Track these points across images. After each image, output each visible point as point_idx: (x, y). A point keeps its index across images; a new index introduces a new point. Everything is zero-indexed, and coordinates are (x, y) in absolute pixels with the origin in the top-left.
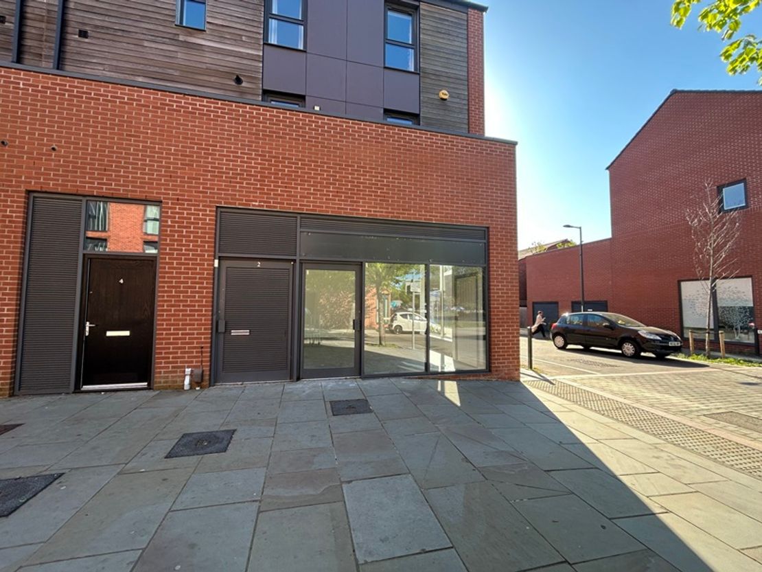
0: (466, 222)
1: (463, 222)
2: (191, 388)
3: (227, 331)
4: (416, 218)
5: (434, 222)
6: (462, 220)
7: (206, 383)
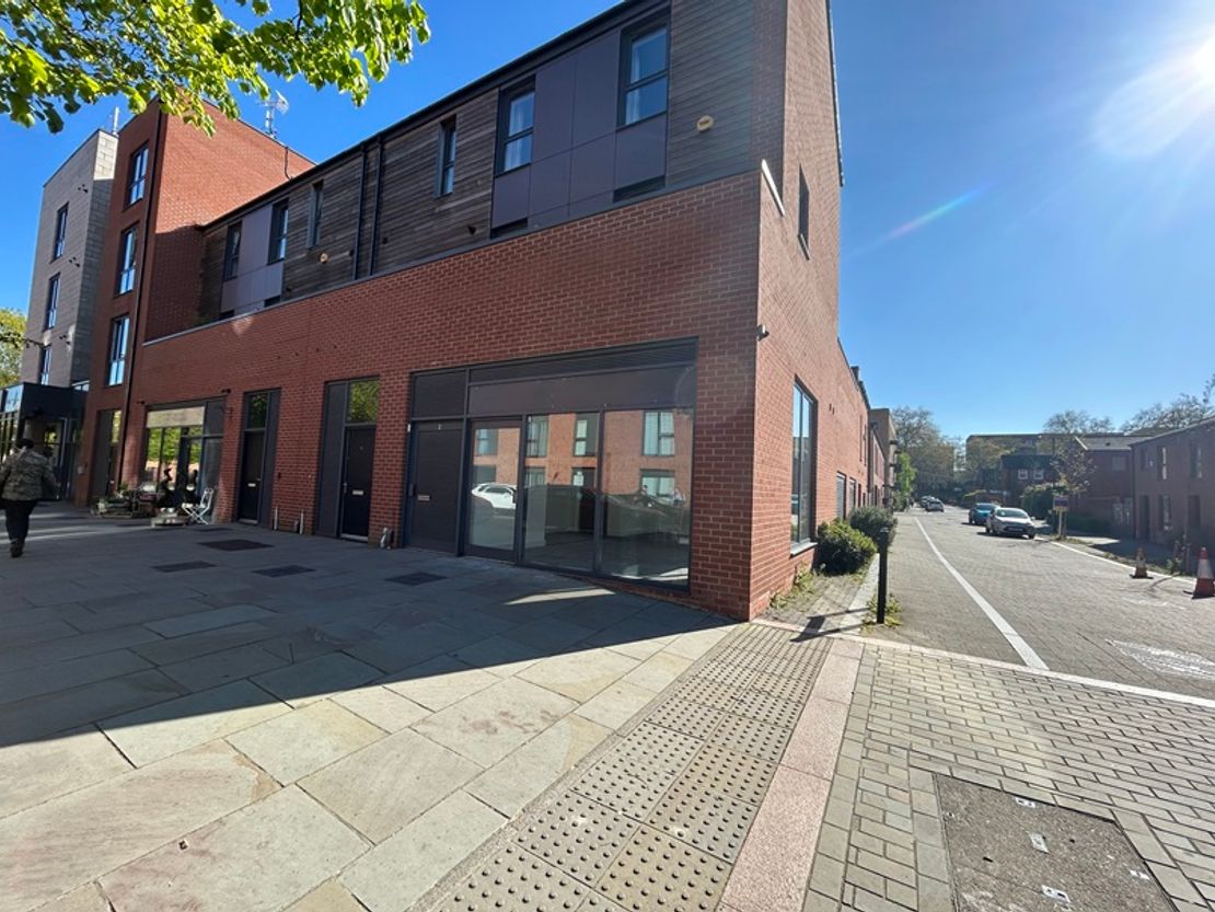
0: (658, 336)
1: (652, 337)
2: (386, 547)
3: (415, 494)
4: (584, 346)
5: (608, 346)
6: (650, 334)
7: (395, 544)
